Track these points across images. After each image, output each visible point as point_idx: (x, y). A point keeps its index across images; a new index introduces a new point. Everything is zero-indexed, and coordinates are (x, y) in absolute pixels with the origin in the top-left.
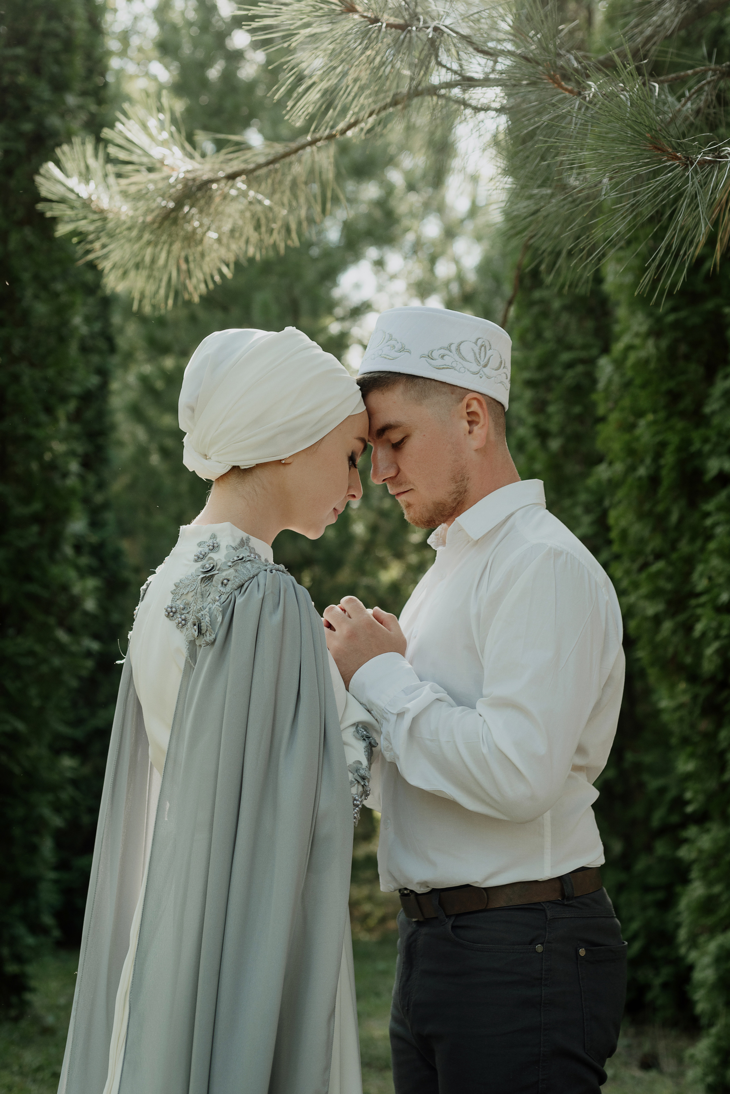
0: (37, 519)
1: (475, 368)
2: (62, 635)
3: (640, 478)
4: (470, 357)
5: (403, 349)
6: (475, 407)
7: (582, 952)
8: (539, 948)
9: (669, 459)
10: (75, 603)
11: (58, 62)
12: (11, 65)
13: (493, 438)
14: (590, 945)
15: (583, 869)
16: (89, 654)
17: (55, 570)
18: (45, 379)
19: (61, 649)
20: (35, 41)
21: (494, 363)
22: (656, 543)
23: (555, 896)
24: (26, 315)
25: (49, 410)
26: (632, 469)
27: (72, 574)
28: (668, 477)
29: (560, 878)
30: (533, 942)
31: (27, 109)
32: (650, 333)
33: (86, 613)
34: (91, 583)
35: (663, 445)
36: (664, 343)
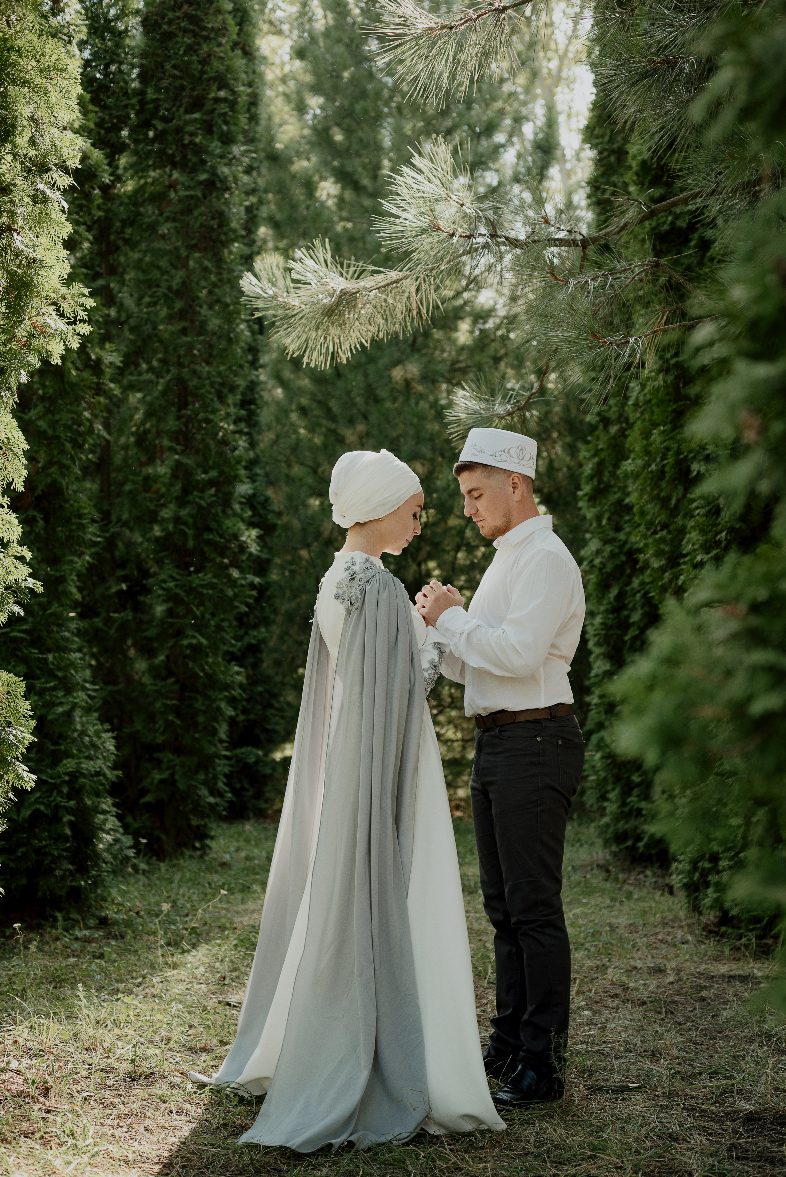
0: (212, 483)
1: (517, 461)
2: (235, 573)
3: (652, 472)
4: (515, 455)
5: (481, 451)
6: (516, 480)
7: (560, 742)
8: (539, 739)
9: (670, 460)
10: (243, 548)
11: (226, 123)
12: (190, 128)
13: (525, 495)
14: (564, 739)
15: (560, 704)
16: (252, 586)
17: (228, 523)
18: (219, 374)
19: (232, 583)
20: (208, 106)
21: (527, 457)
22: (663, 518)
23: (547, 716)
24: (204, 324)
25: (221, 398)
26: (647, 465)
27: (242, 526)
28: (669, 472)
29: (549, 708)
30: (536, 736)
31: (204, 162)
32: (660, 371)
33: (251, 554)
34: (254, 533)
35: (668, 449)
36: (670, 378)
